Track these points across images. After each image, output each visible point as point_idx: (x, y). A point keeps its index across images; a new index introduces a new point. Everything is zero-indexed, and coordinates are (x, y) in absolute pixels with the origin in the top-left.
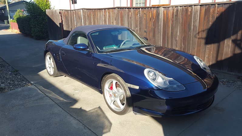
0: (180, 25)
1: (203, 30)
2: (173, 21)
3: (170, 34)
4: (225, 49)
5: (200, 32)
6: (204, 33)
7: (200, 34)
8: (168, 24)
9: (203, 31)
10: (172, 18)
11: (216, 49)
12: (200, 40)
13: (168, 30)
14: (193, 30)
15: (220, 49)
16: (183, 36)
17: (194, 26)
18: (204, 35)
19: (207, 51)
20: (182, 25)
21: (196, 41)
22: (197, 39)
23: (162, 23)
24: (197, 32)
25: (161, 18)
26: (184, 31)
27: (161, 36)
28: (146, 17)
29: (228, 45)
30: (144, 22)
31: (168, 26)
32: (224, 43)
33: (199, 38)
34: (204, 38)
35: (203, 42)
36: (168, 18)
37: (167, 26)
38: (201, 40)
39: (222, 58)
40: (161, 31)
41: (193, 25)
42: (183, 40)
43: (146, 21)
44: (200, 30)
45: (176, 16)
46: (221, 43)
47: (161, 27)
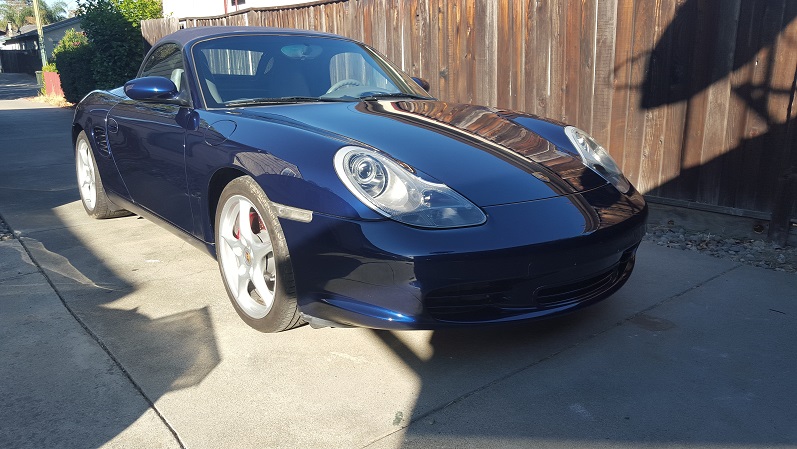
0: (554, 42)
1: (630, 55)
2: (529, 31)
3: (522, 78)
4: (708, 122)
5: (622, 64)
6: (636, 67)
7: (622, 73)
8: (515, 42)
9: (633, 60)
10: (529, 18)
11: (677, 126)
12: (622, 93)
13: (515, 65)
14: (598, 57)
15: (694, 123)
16: (565, 83)
17: (602, 43)
18: (636, 74)
19: (647, 131)
20: (561, 43)
21: (608, 98)
22: (612, 92)
23: (496, 41)
24: (612, 66)
25: (492, 21)
26: (569, 62)
27: (491, 87)
28: (443, 24)
29: (720, 106)
30: (437, 42)
31: (515, 49)
32: (705, 99)
33: (618, 88)
34: (636, 87)
35: (633, 100)
36: (513, 20)
37: (511, 50)
38: (626, 93)
39: (699, 155)
40: (491, 67)
41: (598, 42)
42: (567, 96)
43: (446, 37)
44: (623, 57)
45: (540, 9)
46: (697, 101)
47: (491, 54)
